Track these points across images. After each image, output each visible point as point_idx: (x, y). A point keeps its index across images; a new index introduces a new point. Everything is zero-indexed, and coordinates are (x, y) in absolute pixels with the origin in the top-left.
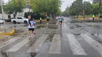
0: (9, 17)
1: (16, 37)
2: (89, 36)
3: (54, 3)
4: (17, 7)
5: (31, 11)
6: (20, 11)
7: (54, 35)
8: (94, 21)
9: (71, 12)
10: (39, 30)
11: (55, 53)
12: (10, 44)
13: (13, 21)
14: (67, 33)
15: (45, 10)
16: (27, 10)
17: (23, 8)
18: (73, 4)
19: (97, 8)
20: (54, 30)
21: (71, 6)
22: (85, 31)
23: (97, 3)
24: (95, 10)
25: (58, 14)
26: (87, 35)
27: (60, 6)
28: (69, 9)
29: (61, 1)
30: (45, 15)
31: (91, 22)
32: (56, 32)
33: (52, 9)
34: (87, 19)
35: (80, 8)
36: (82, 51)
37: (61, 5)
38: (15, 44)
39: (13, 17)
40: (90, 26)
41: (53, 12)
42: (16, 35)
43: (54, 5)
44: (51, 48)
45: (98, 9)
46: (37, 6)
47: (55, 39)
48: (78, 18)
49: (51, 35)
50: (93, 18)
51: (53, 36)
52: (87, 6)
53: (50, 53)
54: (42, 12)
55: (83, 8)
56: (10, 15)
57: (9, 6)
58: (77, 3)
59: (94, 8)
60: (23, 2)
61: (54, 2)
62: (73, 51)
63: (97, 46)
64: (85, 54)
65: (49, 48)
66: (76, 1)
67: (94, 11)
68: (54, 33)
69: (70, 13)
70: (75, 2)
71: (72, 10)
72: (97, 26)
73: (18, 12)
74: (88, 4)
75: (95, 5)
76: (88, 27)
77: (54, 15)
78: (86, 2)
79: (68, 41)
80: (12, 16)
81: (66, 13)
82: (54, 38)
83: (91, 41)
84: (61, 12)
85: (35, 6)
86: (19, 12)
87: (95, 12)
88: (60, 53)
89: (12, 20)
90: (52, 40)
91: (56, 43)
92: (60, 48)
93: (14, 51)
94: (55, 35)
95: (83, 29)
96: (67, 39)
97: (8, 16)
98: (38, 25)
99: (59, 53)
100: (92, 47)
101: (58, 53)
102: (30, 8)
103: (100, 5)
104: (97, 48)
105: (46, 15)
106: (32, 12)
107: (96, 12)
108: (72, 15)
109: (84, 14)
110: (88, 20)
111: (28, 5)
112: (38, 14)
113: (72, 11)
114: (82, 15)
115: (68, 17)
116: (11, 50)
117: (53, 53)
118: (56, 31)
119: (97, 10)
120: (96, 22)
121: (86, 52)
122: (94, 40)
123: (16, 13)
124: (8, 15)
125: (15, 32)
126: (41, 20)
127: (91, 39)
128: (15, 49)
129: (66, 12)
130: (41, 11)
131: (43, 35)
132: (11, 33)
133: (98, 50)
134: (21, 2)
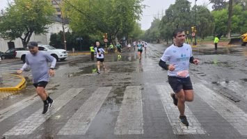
0: (11, 45)
1: (30, 98)
2: (207, 86)
3: (123, 11)
4: (30, 21)
5: (66, 31)
6: (39, 30)
7: (125, 87)
8: (219, 50)
9: (164, 30)
10: (89, 78)
11: (130, 132)
12: (13, 116)
13: (20, 57)
14: (158, 82)
15: (102, 28)
16: (55, 28)
17: (46, 22)
18: (168, 12)
19: (224, 21)
20: (125, 75)
21: (164, 18)
22: (198, 76)
23: (223, 10)
24: (220, 26)
25: (133, 37)
26: (203, 86)
27: (138, 18)
28: (160, 24)
29: (140, 4)
30: (103, 39)
31: (210, 54)
32: (130, 81)
33: (118, 24)
34: (202, 46)
35: (184, 20)
36: (194, 124)
37: (140, 15)
38: (28, 116)
39: (22, 46)
40: (209, 63)
41: (122, 32)
42: (31, 91)
43: (124, 15)
44: (119, 121)
45: (226, 23)
46: (81, 18)
47: (128, 98)
49: (118, 88)
50: (216, 44)
51: (124, 90)
52: (200, 16)
53: (118, 133)
54: (94, 32)
55: (192, 21)
56: (13, 41)
57: (9, 17)
58: (178, 9)
59: (216, 20)
60: (45, 7)
61: (123, 7)
62: (172, 124)
63: (228, 110)
64: (202, 132)
65: (115, 120)
66: (174, 5)
67: (216, 27)
68: (125, 83)
69: (162, 33)
70: (172, 7)
71: (165, 27)
72: (225, 63)
73: (33, 34)
74: (203, 10)
75: (219, 13)
76: (204, 65)
77: (124, 39)
78: (199, 8)
79: (160, 101)
80: (18, 43)
81: (154, 33)
82: (125, 96)
83: (214, 99)
84: (141, 32)
85: (77, 17)
86: (35, 33)
87: (218, 29)
88: (143, 133)
89: (19, 54)
90: (122, 99)
91: (132, 107)
92: (142, 119)
93: (24, 133)
94: (127, 87)
95: (194, 70)
96: (158, 95)
97: (8, 43)
98: (86, 65)
99: (140, 132)
100: (217, 113)
101: (138, 132)
102: (65, 21)
103: (230, 13)
104: (228, 114)
105: (106, 40)
106: (71, 31)
107: (221, 30)
108: (167, 37)
109: (193, 35)
110: (205, 50)
111: (59, 16)
112: (86, 38)
113: (167, 30)
114: (190, 37)
115: (158, 42)
116: (17, 131)
117: (124, 132)
118: (130, 78)
119: (224, 26)
120: (222, 53)
121: (204, 126)
122: (220, 97)
123: (28, 35)
124: (9, 41)
125: (27, 85)
126: (92, 53)
127: (214, 94)
128: (27, 127)
129: (152, 32)
130: (92, 29)
131: (99, 88)
132: (17, 87)
133: (231, 121)
134: (42, 6)
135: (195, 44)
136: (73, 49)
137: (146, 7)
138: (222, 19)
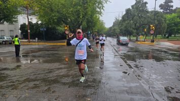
9: (123, 27)
18: (128, 11)
19: (174, 23)
24: (171, 27)
27: (100, 13)
28: (120, 22)
35: (142, 19)
37: (102, 10)
43: (86, 9)
48: (137, 40)
67: (168, 28)
69: (121, 30)
71: (125, 24)
81: (114, 30)
84: (105, 28)
87: (169, 30)
105: (67, 32)
107: (171, 30)
109: (152, 32)
113: (125, 27)
119: (174, 28)
135: (153, 41)
136: (37, 39)
137: (108, 2)
138: (173, 22)
